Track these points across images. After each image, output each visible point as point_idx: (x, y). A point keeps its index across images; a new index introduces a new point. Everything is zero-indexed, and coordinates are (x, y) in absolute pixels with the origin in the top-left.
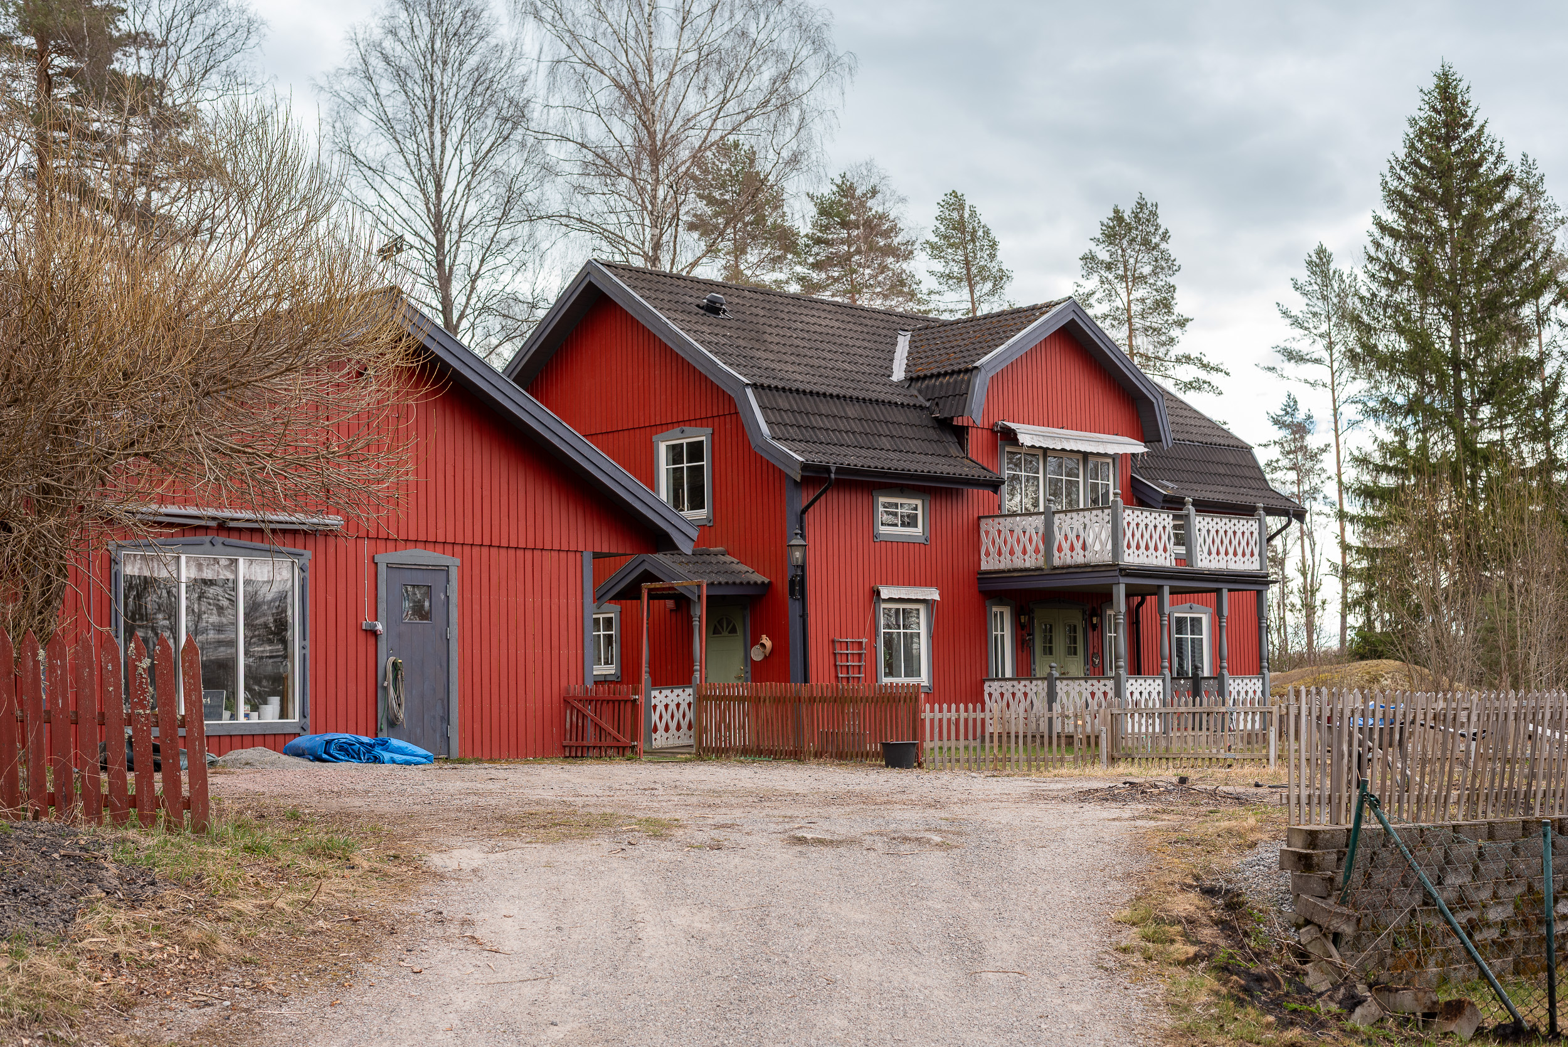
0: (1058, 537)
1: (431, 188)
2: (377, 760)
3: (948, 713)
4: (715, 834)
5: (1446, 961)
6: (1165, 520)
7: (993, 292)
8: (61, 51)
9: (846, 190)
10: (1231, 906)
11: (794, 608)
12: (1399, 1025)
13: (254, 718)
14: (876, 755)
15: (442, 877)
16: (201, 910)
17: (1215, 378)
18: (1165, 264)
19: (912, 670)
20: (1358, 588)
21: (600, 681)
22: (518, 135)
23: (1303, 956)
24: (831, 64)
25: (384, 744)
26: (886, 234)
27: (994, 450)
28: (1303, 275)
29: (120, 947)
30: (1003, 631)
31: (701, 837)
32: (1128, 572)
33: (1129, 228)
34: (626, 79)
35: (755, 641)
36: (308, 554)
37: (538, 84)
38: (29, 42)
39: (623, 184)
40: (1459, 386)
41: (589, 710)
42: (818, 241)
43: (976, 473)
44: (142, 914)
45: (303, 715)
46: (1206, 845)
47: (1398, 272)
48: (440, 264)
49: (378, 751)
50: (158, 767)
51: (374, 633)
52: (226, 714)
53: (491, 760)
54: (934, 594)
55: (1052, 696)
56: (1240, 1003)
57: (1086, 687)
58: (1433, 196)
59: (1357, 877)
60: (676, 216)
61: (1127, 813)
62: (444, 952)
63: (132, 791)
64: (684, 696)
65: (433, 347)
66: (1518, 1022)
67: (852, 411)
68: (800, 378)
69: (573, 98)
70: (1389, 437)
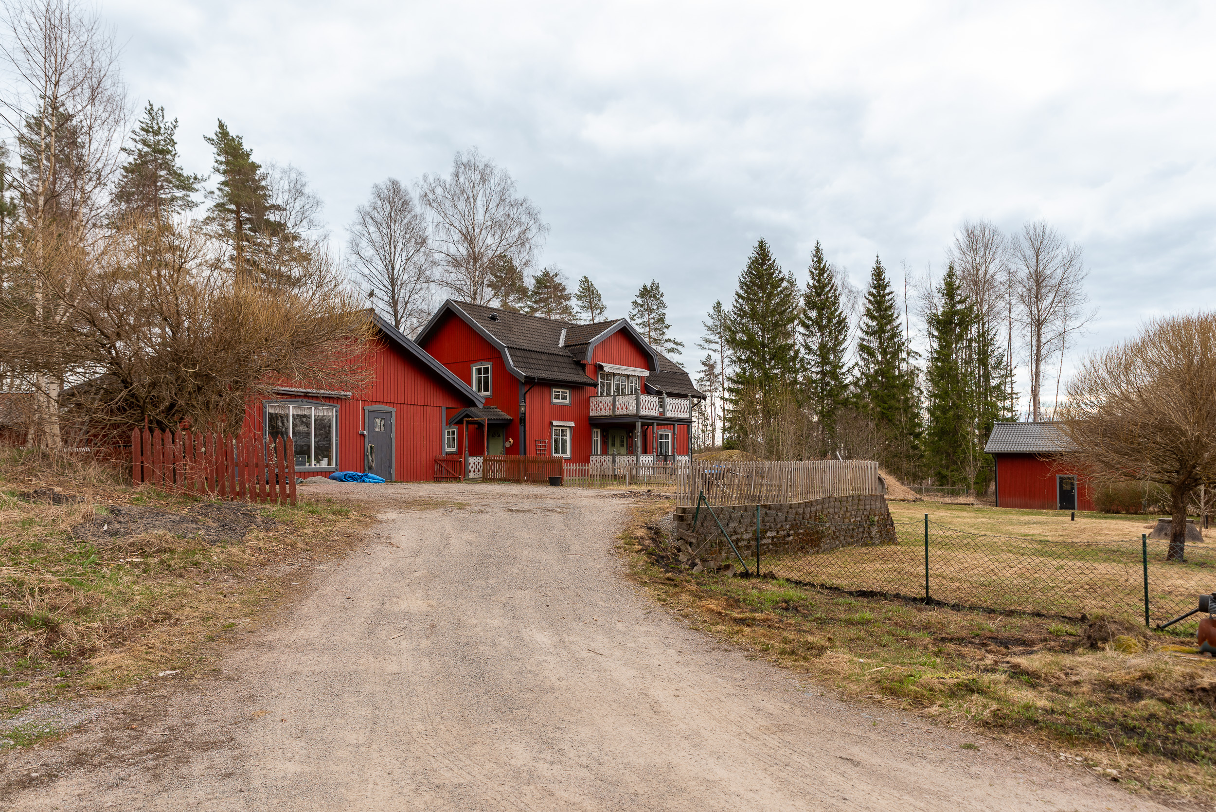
0: (618, 404)
1: (390, 268)
2: (364, 481)
3: (573, 467)
4: (481, 508)
5: (728, 552)
6: (655, 399)
7: (600, 313)
8: (246, 211)
9: (546, 274)
10: (656, 533)
11: (521, 429)
12: (709, 572)
13: (318, 466)
14: (547, 481)
15: (381, 522)
16: (292, 533)
17: (680, 348)
18: (662, 305)
19: (564, 452)
20: (727, 424)
21: (447, 454)
22: (423, 249)
23: (679, 550)
24: (540, 228)
25: (367, 476)
26: (561, 291)
27: (595, 373)
28: (712, 312)
29: (262, 545)
30: (597, 438)
31: (476, 509)
32: (641, 417)
33: (649, 292)
34: (464, 231)
35: (507, 440)
36: (339, 406)
37: (430, 231)
38: (233, 207)
39: (463, 269)
40: (764, 353)
41: (444, 465)
42: (536, 293)
43: (588, 381)
44: (270, 534)
45: (336, 465)
46: (651, 513)
47: (744, 312)
48: (393, 297)
49: (364, 478)
50: (277, 482)
51: (363, 435)
52: (307, 464)
53: (407, 482)
54: (573, 424)
55: (614, 461)
56: (653, 564)
57: (626, 458)
58: (756, 285)
59: (698, 523)
60: (483, 282)
61: (627, 502)
62: (380, 547)
63: (268, 491)
64: (480, 459)
65: (384, 329)
66: (747, 571)
67: (544, 357)
68: (525, 344)
69: (445, 238)
70: (738, 370)
